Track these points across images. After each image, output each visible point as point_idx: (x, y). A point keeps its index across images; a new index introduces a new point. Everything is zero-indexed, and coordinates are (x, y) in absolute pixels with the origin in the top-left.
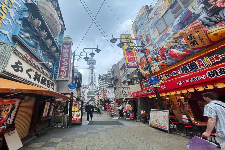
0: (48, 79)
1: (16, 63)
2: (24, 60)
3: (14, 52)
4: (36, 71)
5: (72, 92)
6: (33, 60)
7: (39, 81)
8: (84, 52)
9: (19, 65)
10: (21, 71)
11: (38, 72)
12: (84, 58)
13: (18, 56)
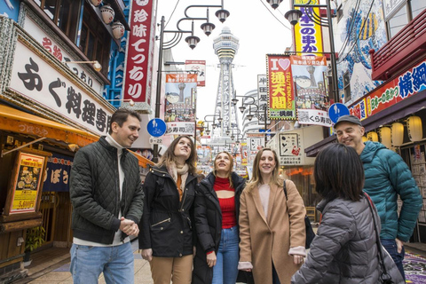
0: (98, 107)
1: (27, 67)
2: (41, 56)
3: (20, 39)
4: (69, 84)
5: (156, 146)
6: (62, 52)
7: (78, 112)
8: (188, 18)
9: (33, 72)
10: (39, 87)
11: (75, 88)
12: (188, 40)
13: (29, 47)
